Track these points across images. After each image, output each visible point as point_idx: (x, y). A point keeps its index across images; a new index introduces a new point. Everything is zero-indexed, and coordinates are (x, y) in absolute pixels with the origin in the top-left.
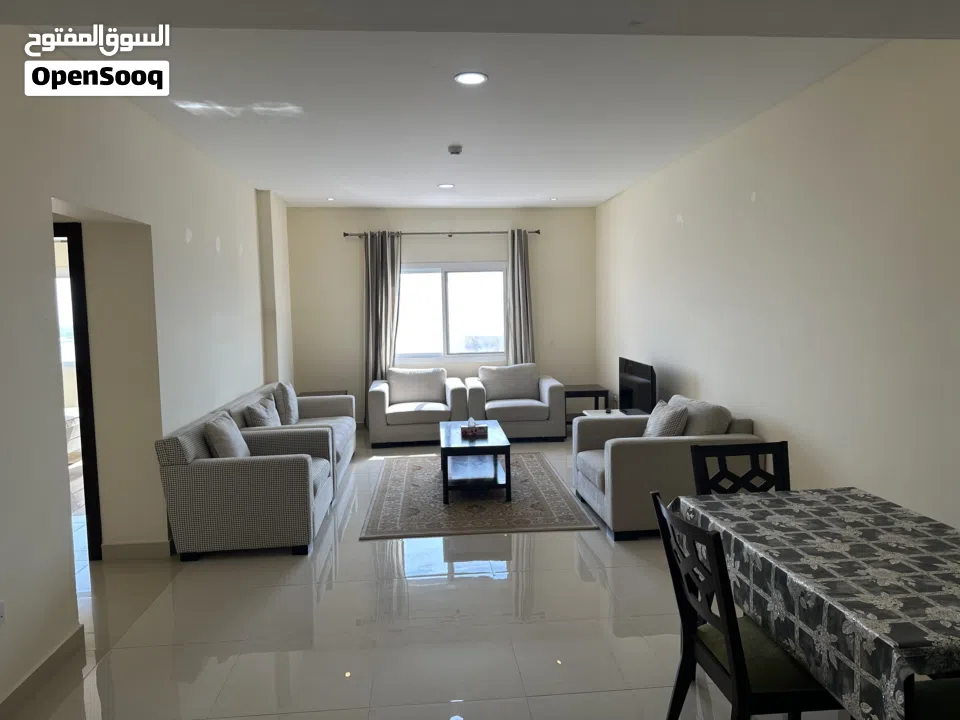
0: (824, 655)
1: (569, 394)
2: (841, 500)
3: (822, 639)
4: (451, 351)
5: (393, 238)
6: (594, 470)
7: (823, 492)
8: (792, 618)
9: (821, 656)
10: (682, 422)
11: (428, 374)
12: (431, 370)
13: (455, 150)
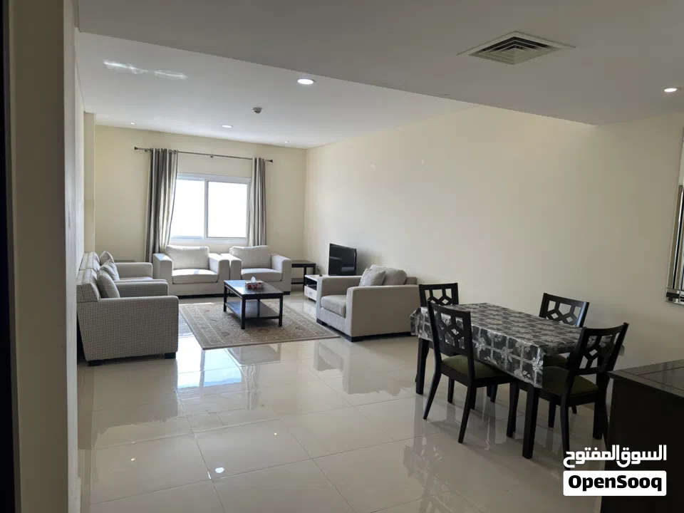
0: (506, 358)
1: (294, 266)
2: (485, 307)
3: (505, 353)
4: (209, 236)
5: (170, 154)
6: (338, 306)
7: (476, 305)
8: (489, 348)
9: (504, 359)
10: (383, 278)
11: (197, 250)
12: (198, 248)
13: (258, 110)
